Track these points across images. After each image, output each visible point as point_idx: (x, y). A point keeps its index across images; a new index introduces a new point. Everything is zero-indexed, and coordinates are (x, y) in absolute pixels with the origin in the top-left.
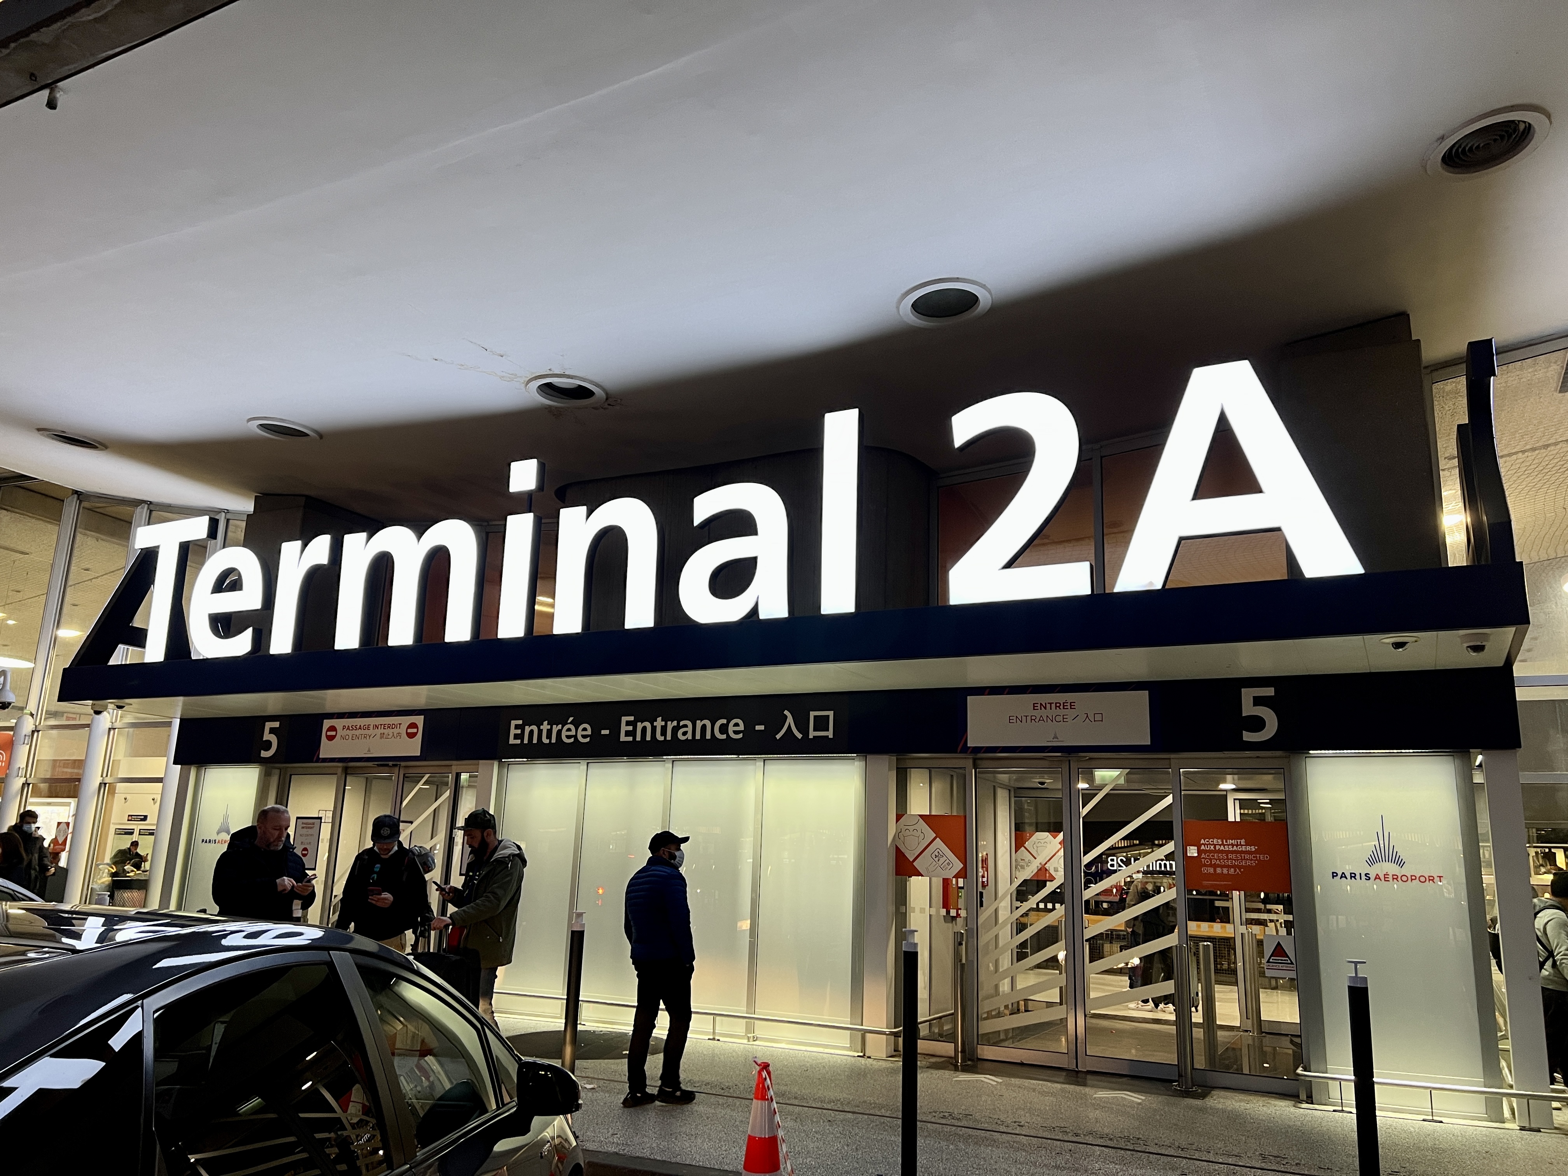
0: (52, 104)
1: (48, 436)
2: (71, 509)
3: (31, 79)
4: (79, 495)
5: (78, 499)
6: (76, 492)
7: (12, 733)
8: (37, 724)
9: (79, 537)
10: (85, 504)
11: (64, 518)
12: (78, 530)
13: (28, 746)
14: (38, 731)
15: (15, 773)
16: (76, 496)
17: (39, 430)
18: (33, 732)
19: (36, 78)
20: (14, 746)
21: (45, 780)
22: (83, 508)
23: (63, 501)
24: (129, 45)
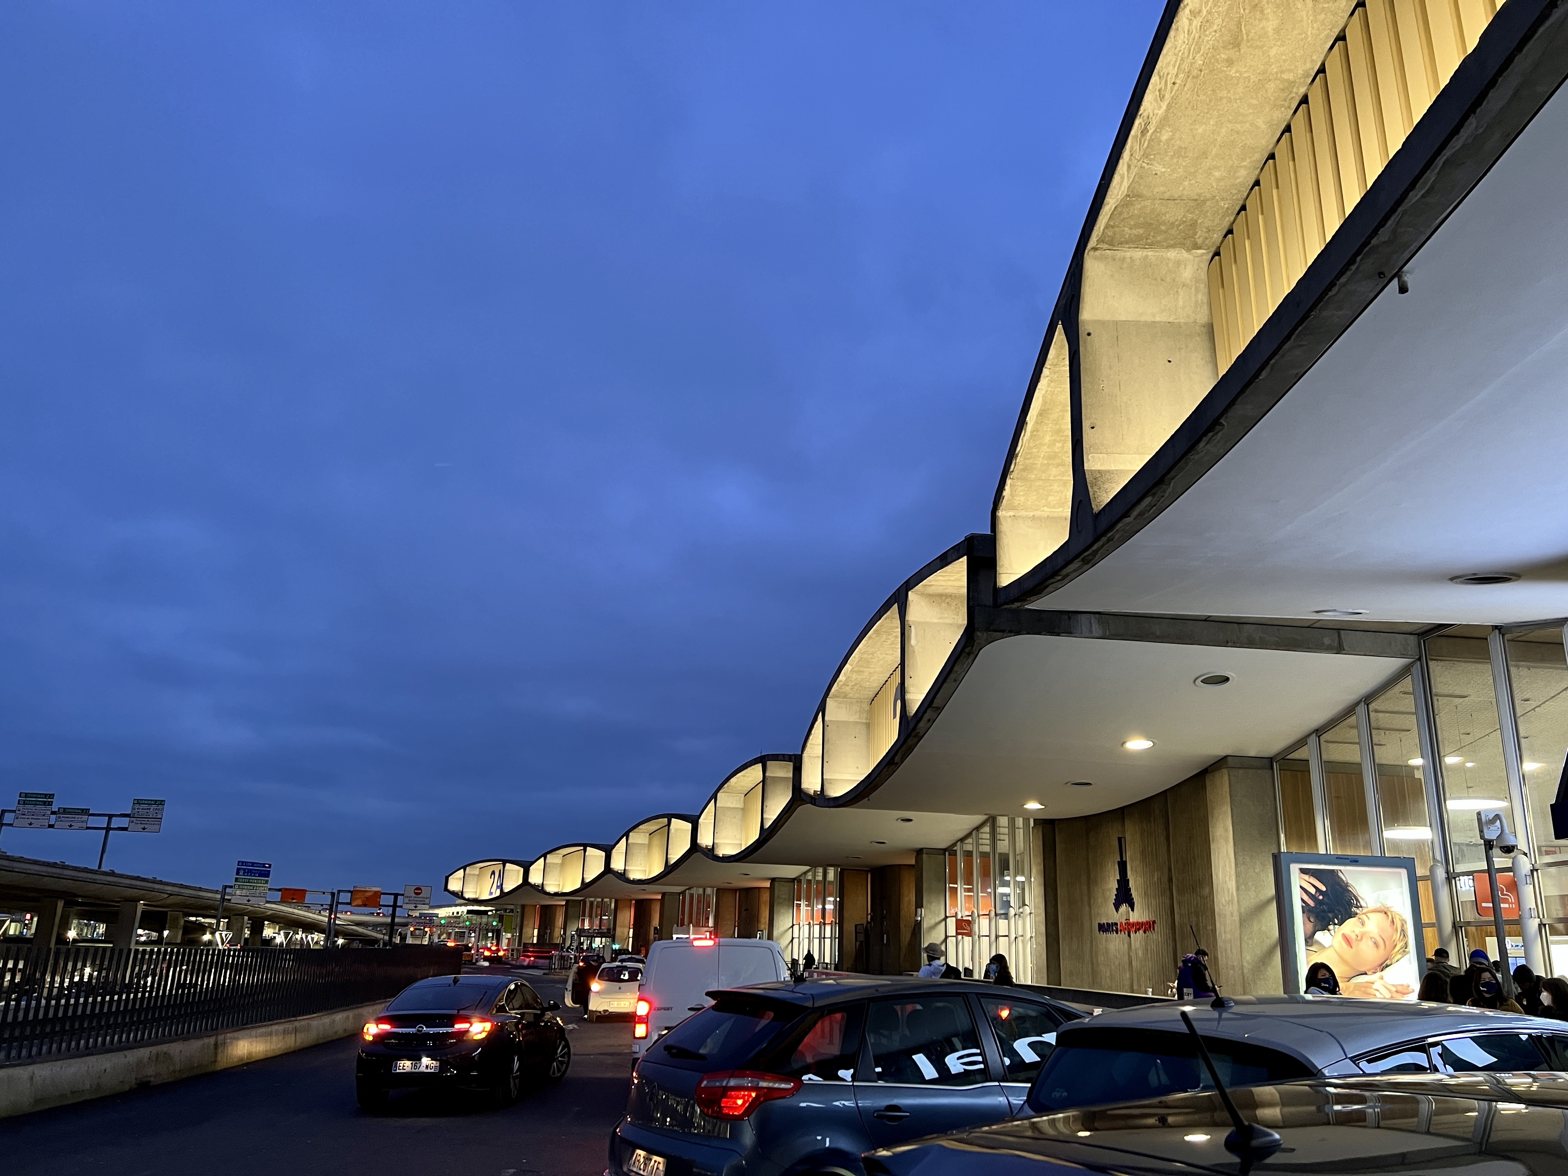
0: (1403, 289)
1: (1462, 583)
2: (1496, 644)
3: (1381, 278)
4: (1499, 630)
5: (1500, 633)
6: (1496, 627)
7: (1512, 874)
8: (1533, 863)
9: (1513, 670)
10: (1507, 636)
11: (1493, 655)
12: (1510, 663)
13: (1532, 886)
14: (1537, 870)
15: (1527, 915)
16: (1497, 631)
17: (1452, 579)
18: (1532, 871)
19: (1384, 275)
20: (1518, 886)
21: (1560, 920)
22: (1508, 640)
23: (1487, 639)
24: (1460, 199)
